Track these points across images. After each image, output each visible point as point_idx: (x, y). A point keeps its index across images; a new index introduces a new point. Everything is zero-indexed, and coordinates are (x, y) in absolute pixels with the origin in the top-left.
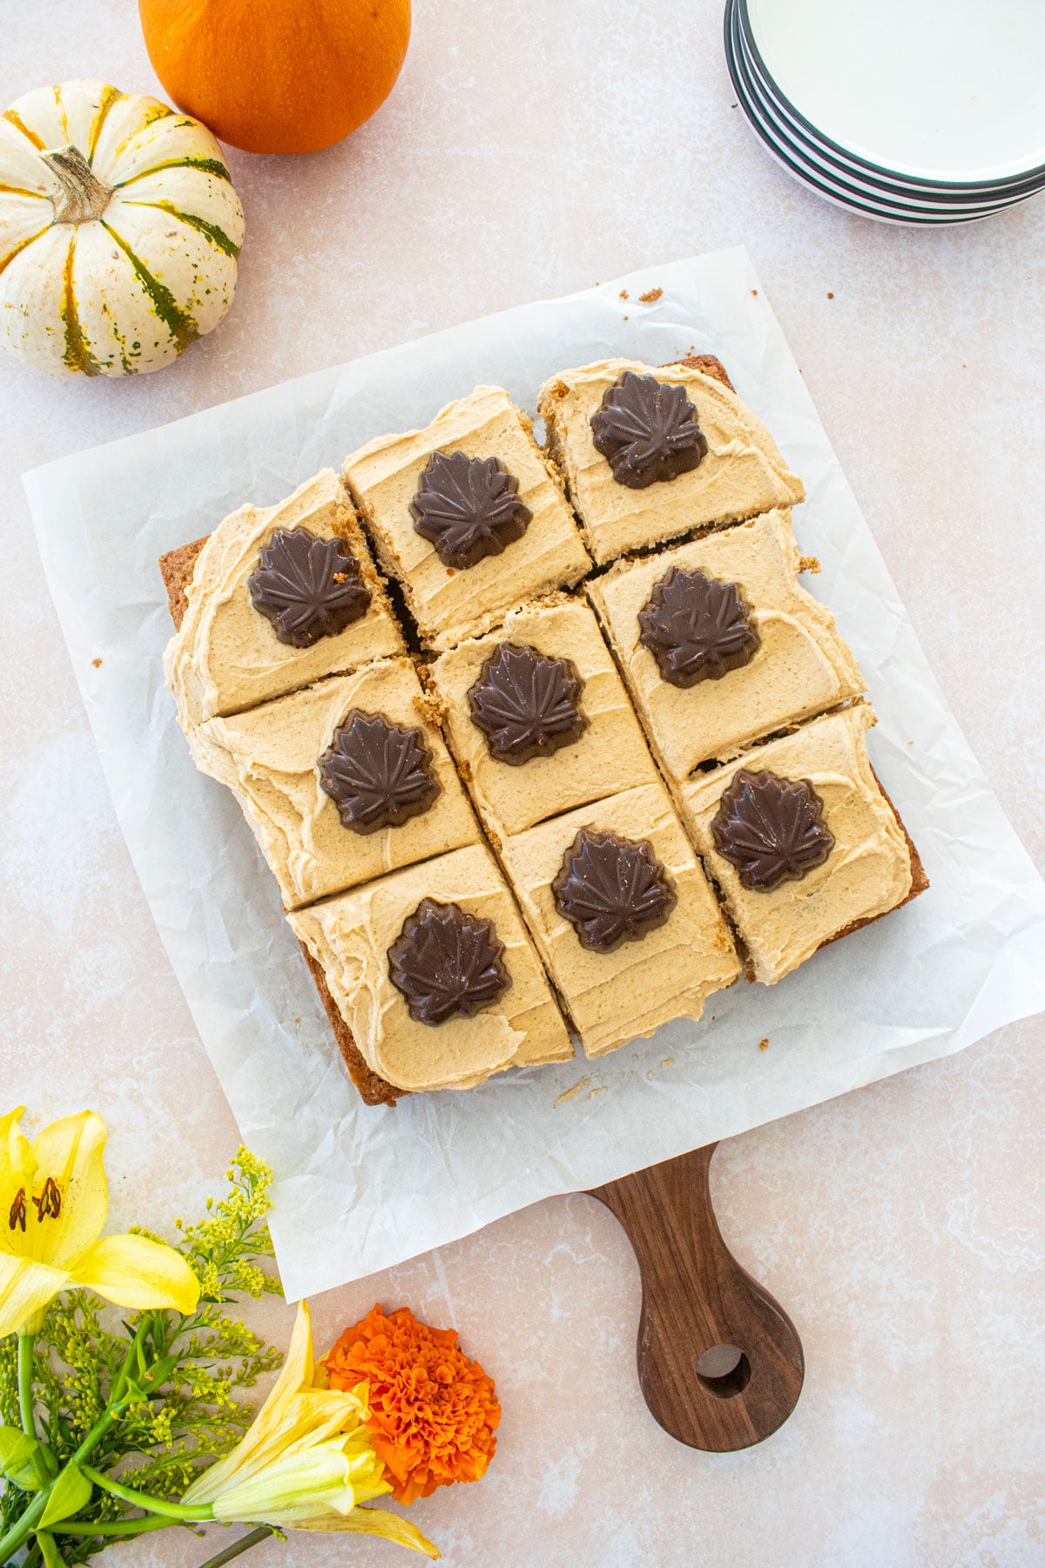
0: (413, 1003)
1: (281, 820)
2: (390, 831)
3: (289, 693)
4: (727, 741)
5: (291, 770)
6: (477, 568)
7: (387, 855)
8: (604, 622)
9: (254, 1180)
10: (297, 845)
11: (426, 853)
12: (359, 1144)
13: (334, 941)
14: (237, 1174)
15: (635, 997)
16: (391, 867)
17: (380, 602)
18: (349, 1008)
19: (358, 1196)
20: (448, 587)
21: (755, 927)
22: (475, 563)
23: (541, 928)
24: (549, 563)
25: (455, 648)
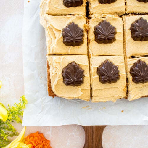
0: (65, 79)
1: (52, 37)
2: (71, 47)
3: (62, 15)
4: (138, 53)
5: (57, 28)
6: (105, 5)
7: (69, 51)
8: (124, 23)
9: (24, 102)
10: (53, 43)
11: (76, 53)
12: (45, 103)
13: (54, 63)
14: (21, 100)
15: (105, 94)
16: (69, 53)
17: (84, 4)
18: (52, 76)
19: (41, 112)
20: (98, 6)
21: (132, 89)
22: (105, 4)
23: (93, 75)
24: (118, 9)
25: (95, 17)
